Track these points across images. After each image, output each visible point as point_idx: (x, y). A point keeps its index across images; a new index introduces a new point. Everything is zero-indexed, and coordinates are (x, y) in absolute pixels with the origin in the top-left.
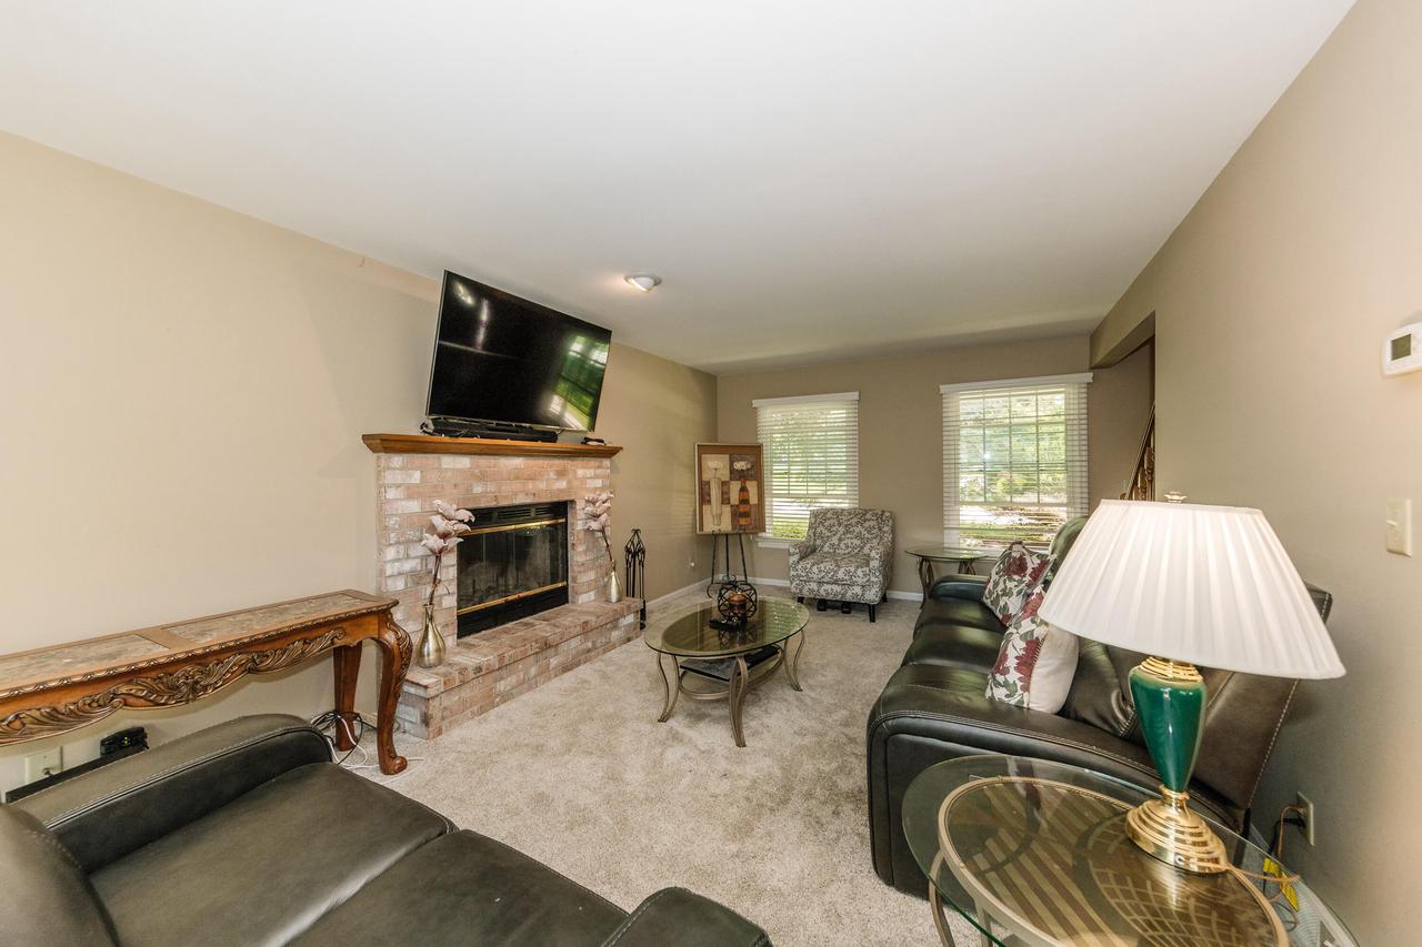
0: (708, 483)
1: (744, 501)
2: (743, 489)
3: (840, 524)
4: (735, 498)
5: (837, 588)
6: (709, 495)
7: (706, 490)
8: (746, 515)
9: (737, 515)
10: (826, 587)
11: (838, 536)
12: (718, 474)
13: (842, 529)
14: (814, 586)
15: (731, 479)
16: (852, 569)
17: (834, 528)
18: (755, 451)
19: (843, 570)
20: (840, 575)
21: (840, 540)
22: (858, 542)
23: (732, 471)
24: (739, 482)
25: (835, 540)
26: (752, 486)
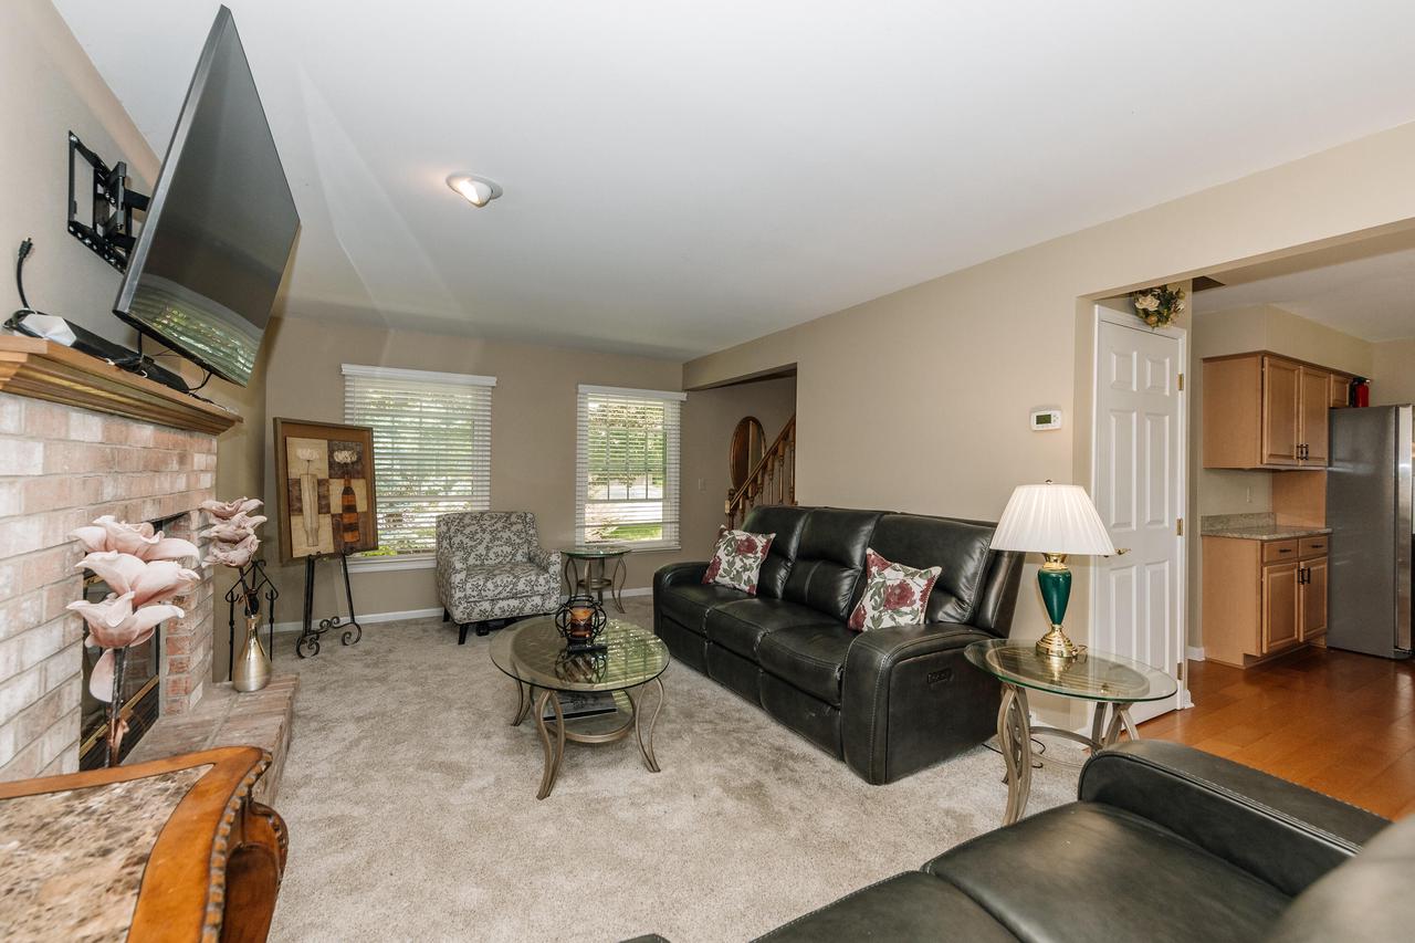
0: (298, 482)
1: (350, 508)
2: (348, 491)
3: (484, 531)
4: (336, 504)
5: (514, 603)
6: (300, 500)
7: (295, 493)
8: (352, 528)
9: (339, 528)
10: (502, 604)
11: (484, 544)
12: (313, 470)
13: (487, 537)
14: (486, 605)
15: (331, 477)
16: (534, 578)
17: (478, 536)
18: (361, 437)
19: (523, 580)
20: (521, 586)
21: (488, 548)
22: (509, 549)
23: (332, 464)
24: (342, 481)
25: (481, 549)
26: (359, 486)
